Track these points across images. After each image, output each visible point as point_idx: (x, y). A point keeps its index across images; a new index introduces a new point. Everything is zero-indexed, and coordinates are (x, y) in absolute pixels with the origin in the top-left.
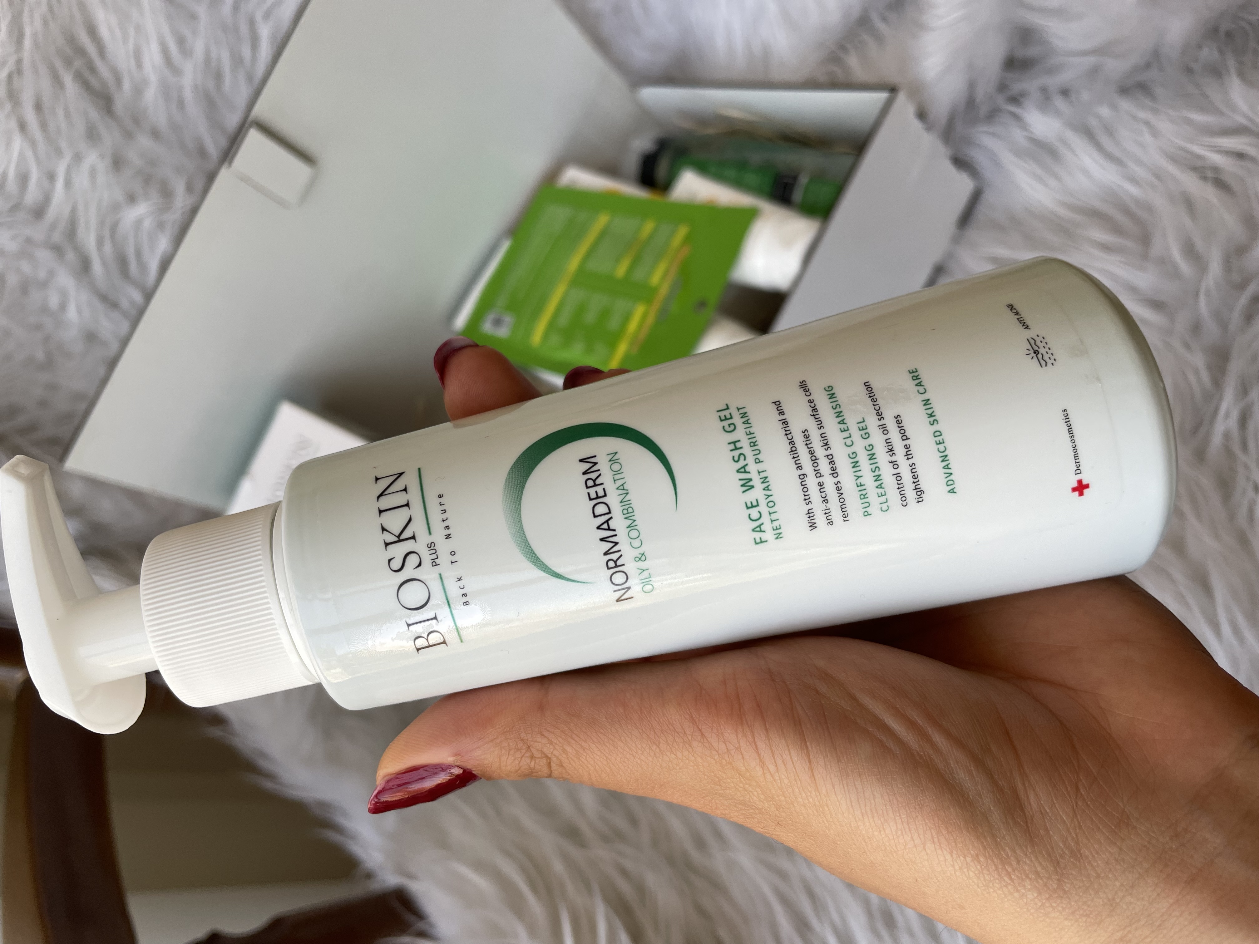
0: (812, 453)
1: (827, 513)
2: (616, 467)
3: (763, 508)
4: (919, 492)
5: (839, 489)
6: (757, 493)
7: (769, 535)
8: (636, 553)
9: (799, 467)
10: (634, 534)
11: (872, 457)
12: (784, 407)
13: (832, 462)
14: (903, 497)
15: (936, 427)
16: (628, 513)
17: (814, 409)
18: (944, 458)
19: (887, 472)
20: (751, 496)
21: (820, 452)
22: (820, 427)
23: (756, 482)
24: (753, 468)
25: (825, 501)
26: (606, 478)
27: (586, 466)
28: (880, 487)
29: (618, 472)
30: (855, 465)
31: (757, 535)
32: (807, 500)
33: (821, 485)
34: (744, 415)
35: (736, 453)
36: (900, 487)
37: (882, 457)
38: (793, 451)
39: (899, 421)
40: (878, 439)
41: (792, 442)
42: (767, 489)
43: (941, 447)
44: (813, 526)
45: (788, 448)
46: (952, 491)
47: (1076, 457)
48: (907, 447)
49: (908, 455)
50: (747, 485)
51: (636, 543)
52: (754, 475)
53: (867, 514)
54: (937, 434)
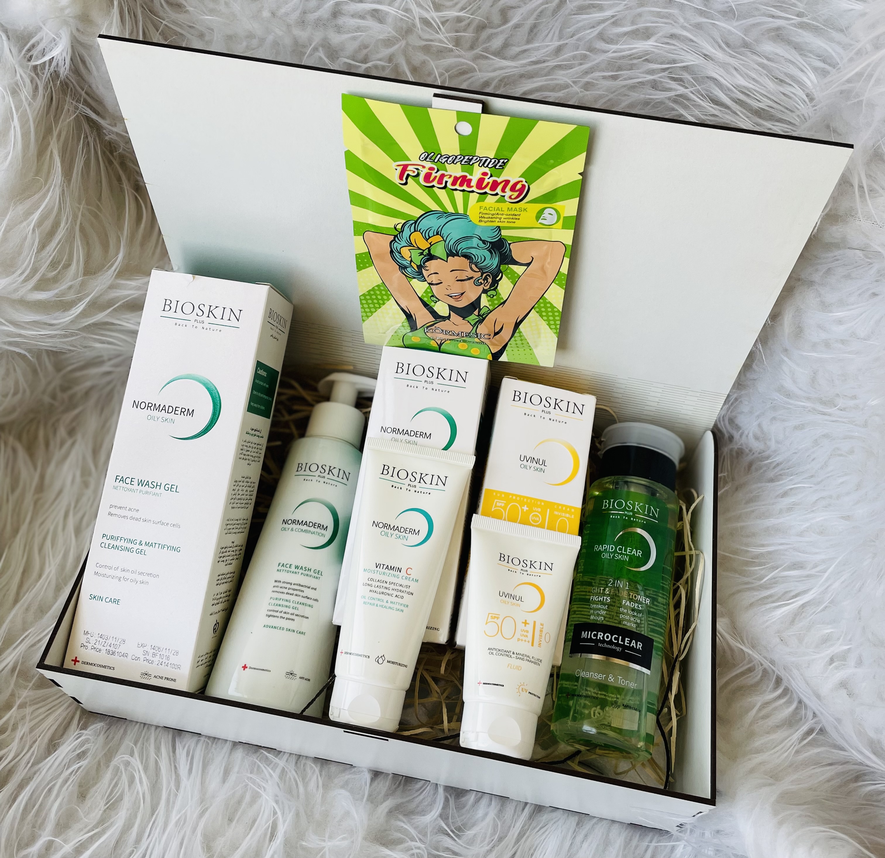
0: (296, 590)
1: (277, 587)
2: (320, 534)
3: (288, 569)
4: (269, 616)
5: (282, 593)
6: (293, 569)
7: (280, 568)
8: (294, 529)
9: (294, 584)
10: (300, 530)
11: (286, 606)
12: (313, 590)
13: (291, 594)
14: (270, 611)
15: (285, 629)
16: (306, 531)
17: (308, 598)
18: (275, 627)
19: (280, 609)
20: (293, 567)
21: (295, 592)
22: (302, 597)
23: (296, 570)
24: (301, 571)
25: (281, 587)
26: (318, 530)
27: (325, 527)
28: (277, 605)
29: (319, 534)
30: (287, 601)
31: (281, 565)
32: (284, 582)
33: (286, 588)
34: (317, 578)
35: (307, 569)
36: (274, 611)
37: (285, 609)
38: (300, 585)
39: (292, 620)
40: (291, 611)
41: (302, 586)
42: (293, 572)
43: (279, 628)
44: (276, 581)
45: (301, 584)
46: (264, 626)
47: (255, 669)
48: (284, 618)
49: (281, 617)
50: (297, 567)
51: (297, 530)
52: (298, 570)
53: (271, 598)
54: (283, 629)
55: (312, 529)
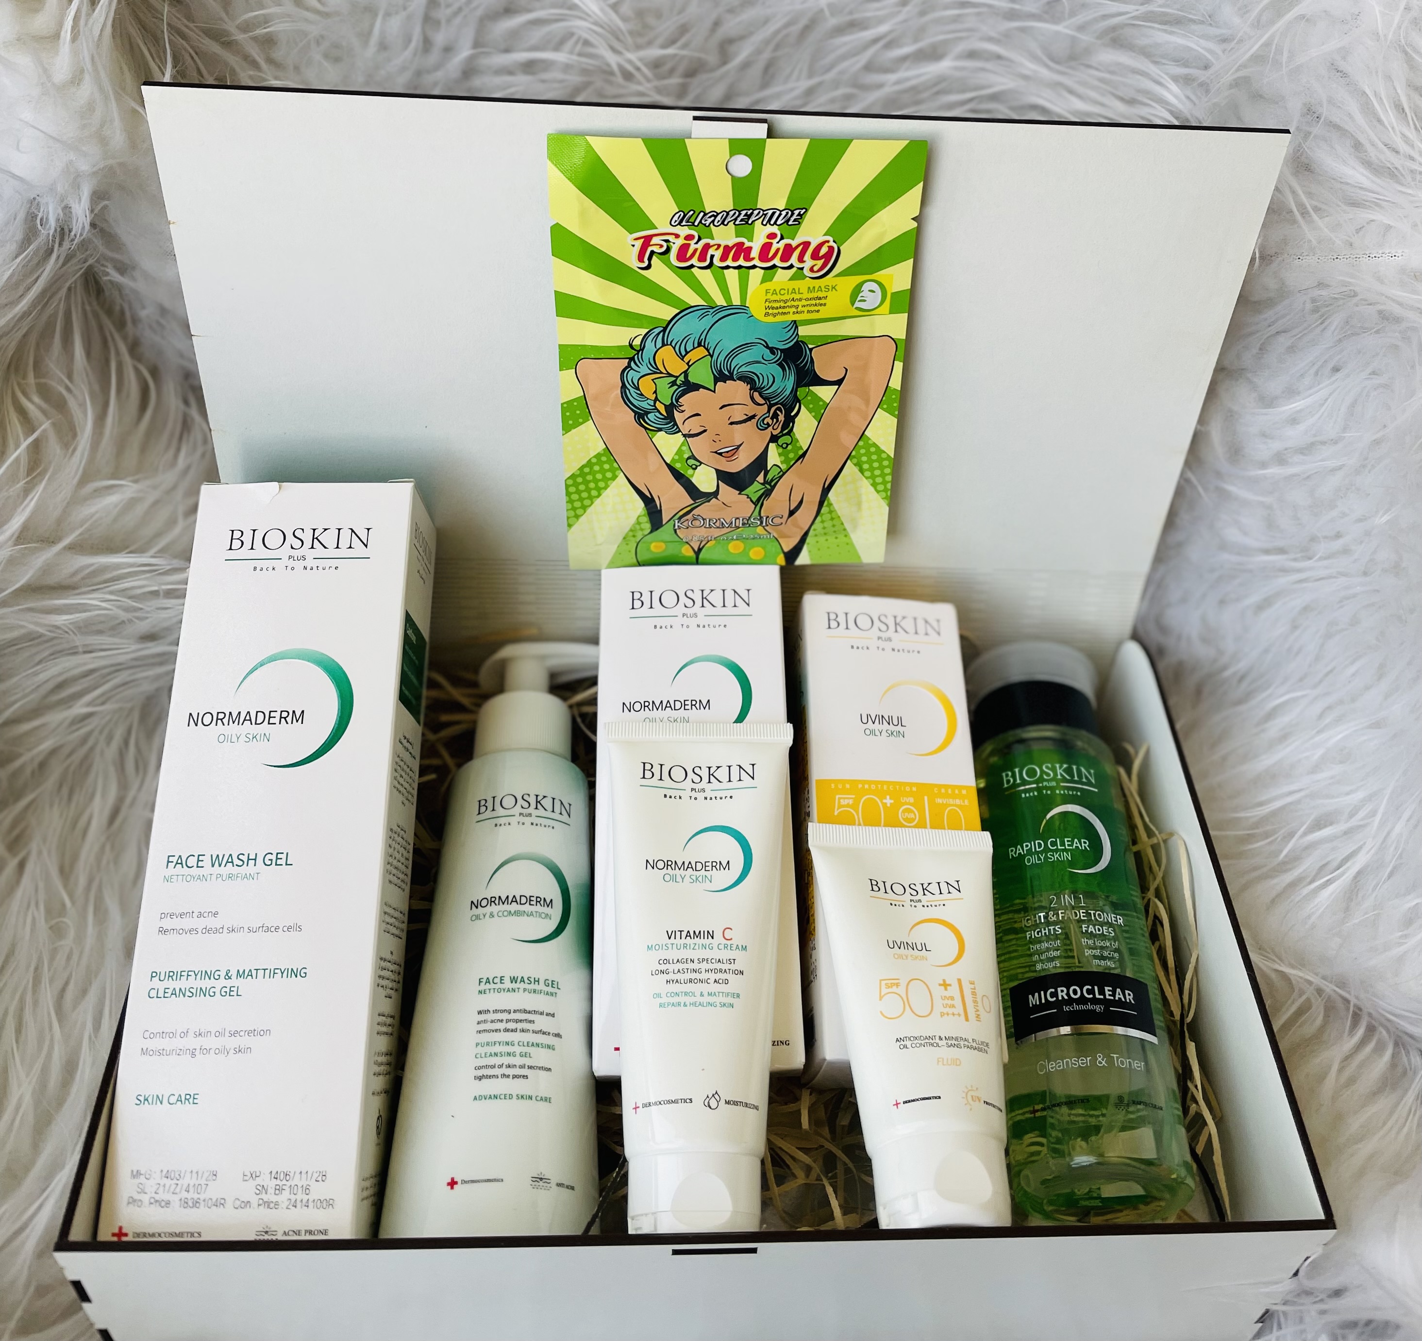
0: (521, 1021)
1: (485, 1021)
2: (543, 916)
3: (499, 986)
4: (480, 1078)
5: (496, 1031)
6: (507, 984)
7: (483, 987)
8: (495, 914)
9: (515, 1011)
10: (505, 913)
11: (509, 1054)
12: (550, 1018)
13: (512, 1031)
14: (480, 1068)
15: (515, 1097)
16: (517, 913)
17: (544, 1033)
18: (496, 1097)
19: (497, 1061)
20: (507, 980)
21: (520, 1026)
22: (534, 1032)
23: (514, 985)
24: (522, 986)
25: (492, 1021)
26: (539, 908)
27: (548, 901)
28: (491, 1055)
29: (540, 916)
30: (507, 1043)
31: (484, 981)
32: (496, 1011)
33: (502, 1021)
34: (552, 994)
35: (532, 980)
36: (486, 1067)
37: (506, 1060)
38: (525, 1011)
39: (525, 1077)
40: (518, 1061)
41: (529, 1012)
42: (509, 990)
43: (503, 1097)
44: (480, 1012)
45: (528, 1009)
46: (475, 1098)
47: (473, 1181)
48: (508, 1076)
49: (504, 1076)
50: (513, 980)
51: (500, 914)
52: (518, 985)
53: (477, 1044)
54: (511, 1097)
55: (527, 908)
